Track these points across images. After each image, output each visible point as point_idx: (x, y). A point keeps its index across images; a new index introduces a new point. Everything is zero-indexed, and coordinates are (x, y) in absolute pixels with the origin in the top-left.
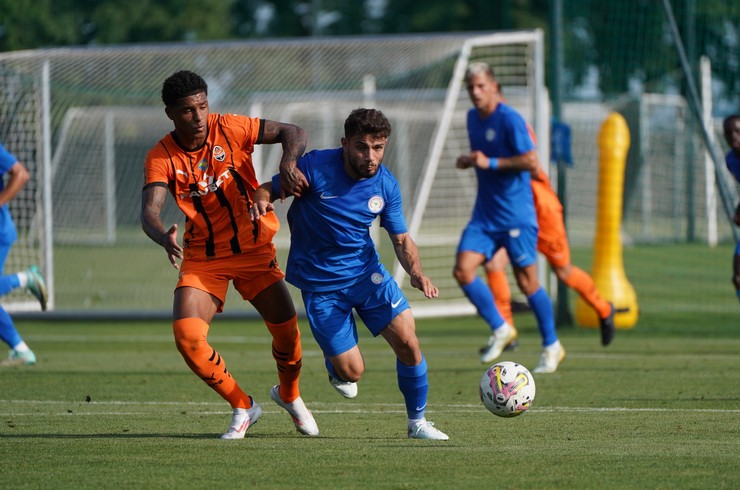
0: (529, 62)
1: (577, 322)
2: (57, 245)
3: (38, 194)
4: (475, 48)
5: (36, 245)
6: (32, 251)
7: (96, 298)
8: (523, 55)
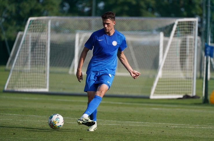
0: (194, 27)
1: (210, 102)
2: (50, 73)
3: (45, 58)
4: (179, 22)
5: (45, 72)
6: (43, 74)
7: (64, 89)
8: (193, 25)
